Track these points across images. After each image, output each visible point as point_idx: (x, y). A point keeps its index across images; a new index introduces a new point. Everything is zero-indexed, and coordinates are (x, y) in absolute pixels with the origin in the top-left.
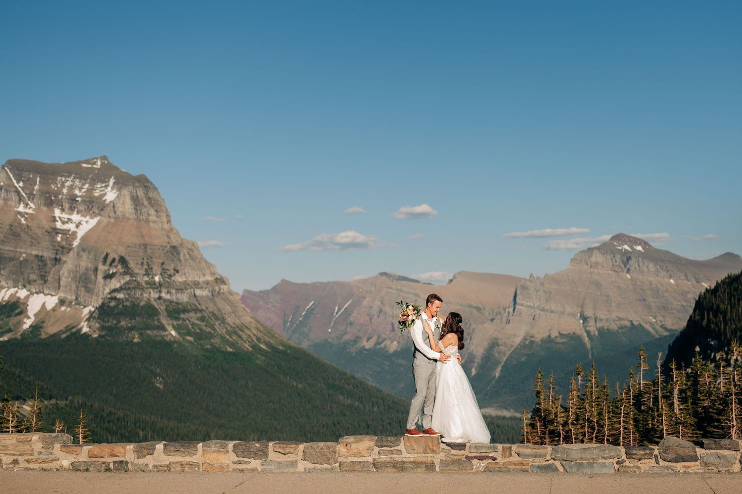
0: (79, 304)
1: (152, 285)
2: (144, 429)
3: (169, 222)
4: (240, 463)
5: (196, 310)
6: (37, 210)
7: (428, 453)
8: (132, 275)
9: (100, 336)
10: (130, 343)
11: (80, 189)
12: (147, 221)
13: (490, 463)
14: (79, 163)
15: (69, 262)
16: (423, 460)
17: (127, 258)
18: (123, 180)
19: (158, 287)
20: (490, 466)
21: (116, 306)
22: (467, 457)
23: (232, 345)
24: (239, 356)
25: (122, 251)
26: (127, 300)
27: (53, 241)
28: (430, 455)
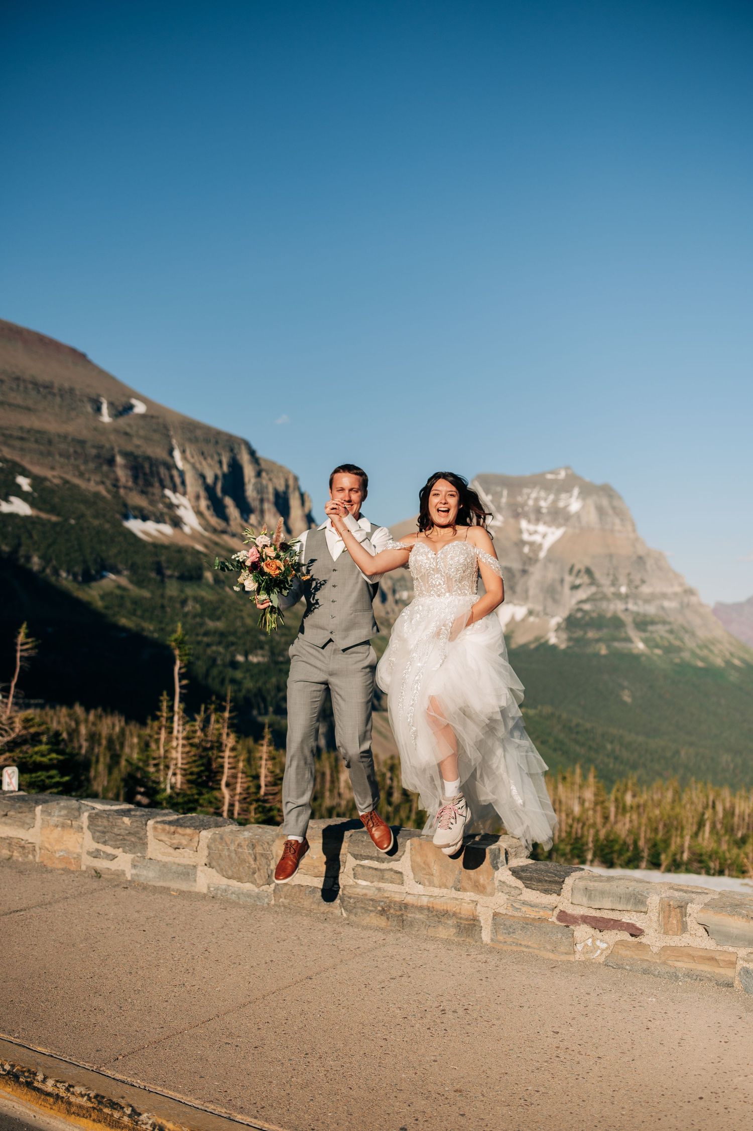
0: (546, 614)
1: (618, 596)
2: (612, 742)
3: (634, 531)
5: (664, 623)
6: (505, 522)
8: (598, 585)
9: (568, 647)
10: (597, 655)
11: (546, 499)
12: (612, 531)
14: (543, 475)
15: (536, 573)
17: (594, 569)
18: (587, 490)
19: (625, 598)
21: (583, 618)
23: (703, 659)
24: (710, 671)
25: (587, 562)
26: (594, 611)
27: (521, 553)
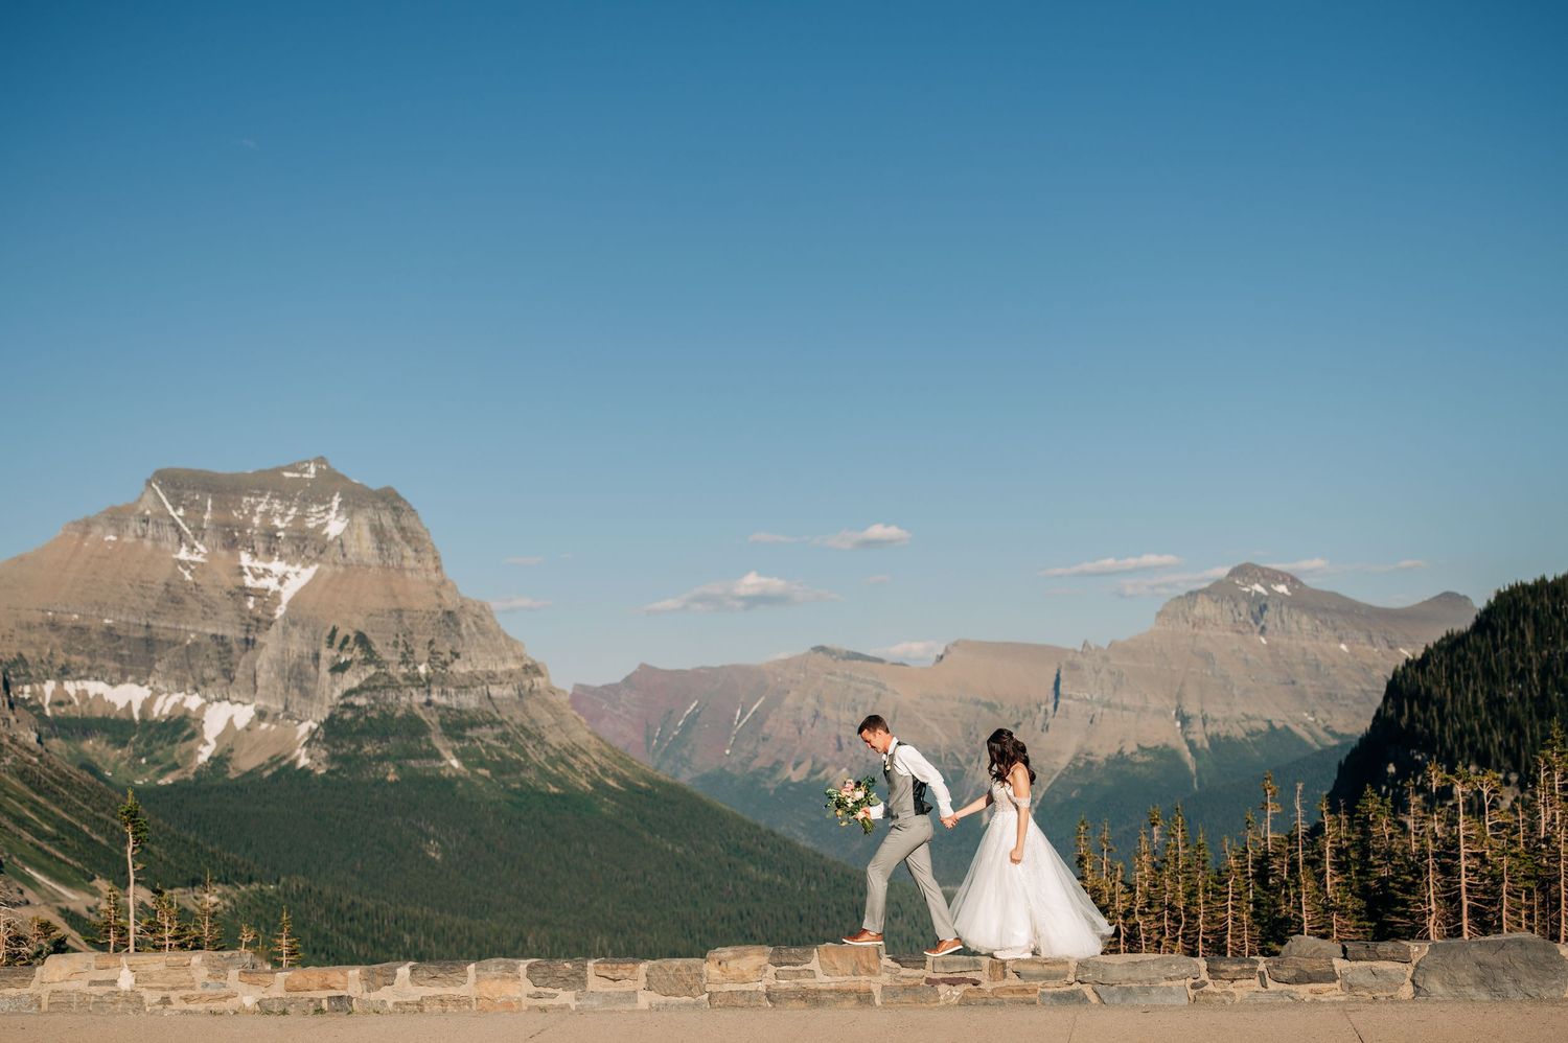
0: (290, 717)
1: (414, 680)
2: (412, 931)
3: (438, 568)
4: (539, 996)
5: (493, 723)
6: (210, 556)
7: (861, 975)
8: (379, 664)
9: (329, 772)
10: (381, 783)
11: (283, 516)
12: (401, 569)
13: (969, 991)
14: (278, 471)
15: (270, 644)
16: (854, 986)
17: (369, 634)
18: (357, 499)
19: (426, 684)
20: (969, 995)
21: (355, 720)
22: (929, 981)
23: (557, 781)
24: (570, 800)
25: (359, 623)
26: (372, 708)
27: (241, 609)
28: (864, 978)
